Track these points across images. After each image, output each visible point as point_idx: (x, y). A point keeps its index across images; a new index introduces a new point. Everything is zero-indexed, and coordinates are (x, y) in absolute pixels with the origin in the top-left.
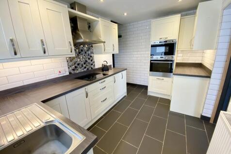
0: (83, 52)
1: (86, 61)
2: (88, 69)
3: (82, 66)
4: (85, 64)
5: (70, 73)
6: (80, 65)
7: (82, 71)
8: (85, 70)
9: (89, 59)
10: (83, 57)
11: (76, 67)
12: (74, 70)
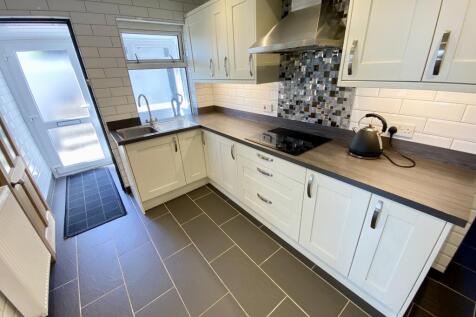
0: (320, 73)
1: (321, 99)
2: (320, 121)
3: (307, 109)
4: (314, 105)
5: (279, 115)
6: (302, 105)
7: (304, 120)
8: (312, 121)
9: (333, 94)
10: (314, 86)
11: (292, 107)
12: (286, 111)
